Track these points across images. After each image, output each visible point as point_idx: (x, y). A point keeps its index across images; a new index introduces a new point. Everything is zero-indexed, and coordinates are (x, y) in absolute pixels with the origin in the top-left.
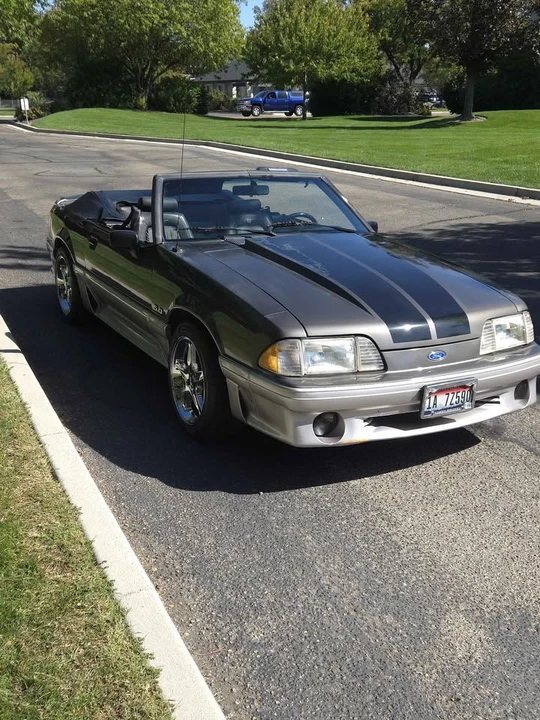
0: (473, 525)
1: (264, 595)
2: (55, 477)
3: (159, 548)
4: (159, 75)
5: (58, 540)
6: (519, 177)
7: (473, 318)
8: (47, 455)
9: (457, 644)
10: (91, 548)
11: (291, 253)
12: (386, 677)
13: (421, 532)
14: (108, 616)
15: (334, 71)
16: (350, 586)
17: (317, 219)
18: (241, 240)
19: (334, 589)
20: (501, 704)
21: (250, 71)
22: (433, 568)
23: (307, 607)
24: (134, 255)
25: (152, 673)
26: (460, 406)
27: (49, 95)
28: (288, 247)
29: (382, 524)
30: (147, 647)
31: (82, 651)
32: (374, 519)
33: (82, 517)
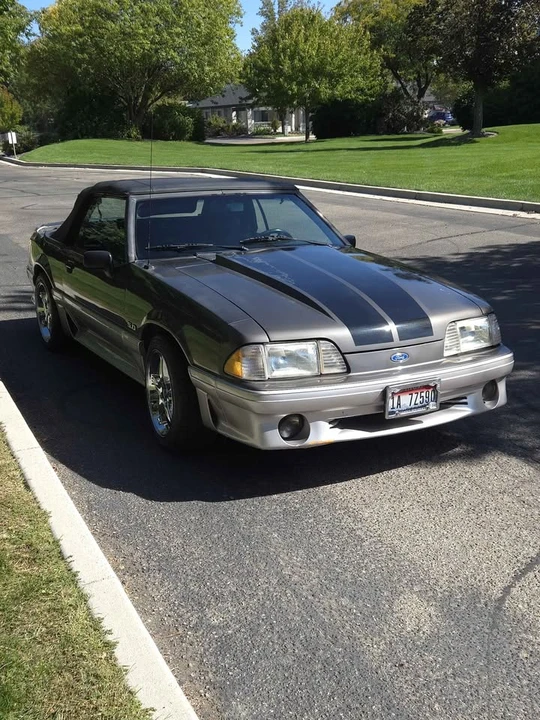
0: (437, 518)
1: (226, 586)
2: (27, 487)
3: (127, 549)
4: (153, 102)
5: (27, 540)
6: (525, 192)
7: (436, 321)
8: (20, 467)
9: (407, 619)
10: (59, 546)
11: (259, 265)
12: (336, 649)
13: (385, 527)
14: (71, 601)
15: (338, 91)
16: (310, 575)
17: (292, 234)
18: (212, 256)
19: (295, 578)
20: (442, 667)
21: (248, 94)
22: (393, 556)
23: (268, 595)
24: (107, 274)
25: (109, 646)
26: (425, 406)
27: (39, 128)
28: (258, 260)
29: (348, 521)
30: (106, 625)
31: (44, 629)
32: (341, 516)
33: (50, 520)
